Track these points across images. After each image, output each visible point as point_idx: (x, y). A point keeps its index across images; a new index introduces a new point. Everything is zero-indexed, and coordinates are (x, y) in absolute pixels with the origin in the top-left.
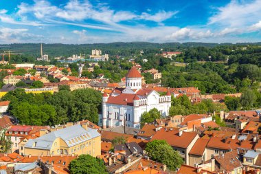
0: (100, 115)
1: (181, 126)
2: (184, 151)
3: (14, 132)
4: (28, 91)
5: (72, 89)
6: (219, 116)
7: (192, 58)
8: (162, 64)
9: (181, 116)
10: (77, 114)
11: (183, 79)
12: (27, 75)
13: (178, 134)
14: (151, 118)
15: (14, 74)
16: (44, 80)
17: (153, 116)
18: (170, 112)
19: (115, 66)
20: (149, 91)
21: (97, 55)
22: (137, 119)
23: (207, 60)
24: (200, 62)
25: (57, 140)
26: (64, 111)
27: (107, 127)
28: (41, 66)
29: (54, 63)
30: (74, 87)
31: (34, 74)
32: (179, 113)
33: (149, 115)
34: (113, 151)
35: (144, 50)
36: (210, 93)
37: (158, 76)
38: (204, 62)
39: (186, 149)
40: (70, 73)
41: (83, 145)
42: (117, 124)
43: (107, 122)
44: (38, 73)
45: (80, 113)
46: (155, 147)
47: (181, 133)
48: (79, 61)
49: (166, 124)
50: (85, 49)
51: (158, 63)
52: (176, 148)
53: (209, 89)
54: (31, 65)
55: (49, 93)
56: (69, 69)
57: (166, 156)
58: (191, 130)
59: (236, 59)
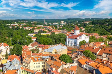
0: (66, 42)
1: (94, 46)
2: (96, 54)
3: (39, 47)
4: (42, 34)
5: (56, 34)
6: (107, 43)
7: (95, 23)
8: (85, 26)
9: (93, 43)
10: (58, 41)
11: (92, 30)
12: (41, 29)
13: (94, 48)
14: (83, 43)
15: (37, 29)
16: (47, 31)
17: (83, 42)
18: (89, 41)
19: (69, 26)
20: (82, 34)
21: (62, 22)
22: (78, 43)
23: (100, 24)
24: (98, 25)
25: (54, 50)
26: (54, 41)
27: (68, 46)
28: (45, 26)
29: (49, 25)
30: (56, 33)
31: (43, 29)
32: (92, 42)
33: (82, 42)
34: (73, 53)
35: (78, 21)
36: (102, 35)
37: (83, 29)
38: (99, 25)
39: (96, 53)
40: (55, 28)
41: (62, 51)
42: (71, 45)
43: (68, 44)
44: (45, 28)
45: (59, 41)
46: (86, 52)
47: (95, 48)
48: (57, 25)
49: (88, 45)
50: (59, 21)
51: (83, 25)
52: (93, 53)
53: (101, 34)
54: (42, 26)
55: (49, 35)
56: (54, 27)
57: (90, 55)
58: (97, 47)
59: (110, 24)
